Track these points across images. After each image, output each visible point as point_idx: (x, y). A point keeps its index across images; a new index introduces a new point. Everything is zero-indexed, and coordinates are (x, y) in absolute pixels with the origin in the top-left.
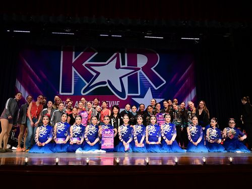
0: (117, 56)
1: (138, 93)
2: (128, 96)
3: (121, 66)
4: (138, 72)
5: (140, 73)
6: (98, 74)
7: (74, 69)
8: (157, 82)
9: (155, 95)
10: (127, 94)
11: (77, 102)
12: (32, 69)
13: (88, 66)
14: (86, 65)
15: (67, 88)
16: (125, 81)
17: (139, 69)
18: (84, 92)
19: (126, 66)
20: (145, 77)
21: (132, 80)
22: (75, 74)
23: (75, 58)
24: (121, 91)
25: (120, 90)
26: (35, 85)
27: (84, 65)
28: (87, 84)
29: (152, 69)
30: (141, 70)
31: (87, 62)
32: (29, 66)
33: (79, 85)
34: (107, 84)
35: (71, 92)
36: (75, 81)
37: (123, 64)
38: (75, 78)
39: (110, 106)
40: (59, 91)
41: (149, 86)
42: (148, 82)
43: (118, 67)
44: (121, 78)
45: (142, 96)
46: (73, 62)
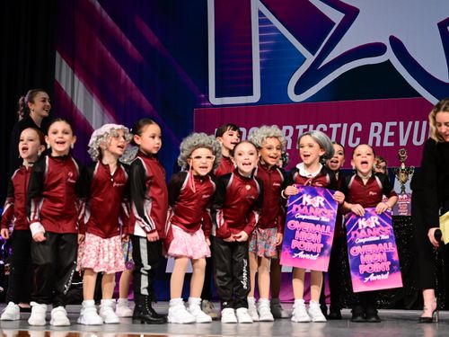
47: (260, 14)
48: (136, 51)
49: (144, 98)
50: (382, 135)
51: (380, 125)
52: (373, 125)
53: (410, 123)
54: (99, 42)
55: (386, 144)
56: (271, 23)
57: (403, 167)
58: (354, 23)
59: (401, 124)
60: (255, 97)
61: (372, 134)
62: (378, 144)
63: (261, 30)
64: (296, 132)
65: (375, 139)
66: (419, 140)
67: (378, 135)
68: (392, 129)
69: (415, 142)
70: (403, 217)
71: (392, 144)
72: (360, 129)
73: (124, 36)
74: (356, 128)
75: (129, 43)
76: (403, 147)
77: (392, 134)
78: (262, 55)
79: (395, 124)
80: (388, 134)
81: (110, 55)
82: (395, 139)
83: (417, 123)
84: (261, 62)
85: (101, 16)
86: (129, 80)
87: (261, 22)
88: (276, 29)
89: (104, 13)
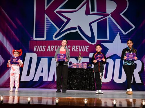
0: (87, 2)
1: (107, 38)
2: (97, 41)
3: (91, 12)
4: (107, 17)
5: (109, 19)
6: (69, 20)
7: (46, 16)
8: (126, 27)
9: (124, 40)
10: (96, 39)
11: (49, 46)
12: (9, 16)
13: (59, 12)
14: (57, 12)
15: (40, 34)
16: (95, 26)
17: (108, 15)
18: (56, 37)
19: (95, 12)
20: (114, 23)
21: (102, 26)
22: (47, 20)
23: (47, 5)
24: (91, 37)
25: (89, 35)
26: (12, 31)
27: (55, 11)
28: (59, 30)
29: (121, 14)
30: (110, 16)
31: (58, 9)
32: (6, 14)
33: (51, 30)
34: (77, 30)
35: (44, 37)
36: (47, 27)
37: (93, 10)
38: (47, 25)
39: (80, 51)
40: (33, 37)
41: (118, 31)
42: (117, 27)
43: (87, 13)
44: (90, 24)
45: (111, 41)
46: (45, 9)
47: (47, 19)
48: (15, 26)
49: (17, 38)
50: (75, 49)
51: (75, 46)
52: (73, 46)
53: (82, 46)
54: (6, 23)
55: (76, 51)
56: (49, 21)
57: (80, 57)
58: (69, 22)
59: (80, 46)
60: (45, 38)
61: (73, 48)
62: (74, 51)
63: (47, 23)
64: (55, 47)
65: (73, 50)
66: (84, 50)
67: (74, 49)
68: (78, 47)
69: (83, 51)
70: (80, 68)
71: (77, 51)
72: (70, 47)
73: (12, 22)
74: (69, 47)
75: (14, 24)
76: (80, 52)
77: (78, 48)
78: (47, 28)
79: (78, 46)
80: (77, 48)
81: (9, 27)
82: (78, 50)
83: (83, 46)
84: (47, 30)
85: (7, 17)
86: (14, 33)
87: (47, 21)
88: (50, 22)
89: (8, 17)
